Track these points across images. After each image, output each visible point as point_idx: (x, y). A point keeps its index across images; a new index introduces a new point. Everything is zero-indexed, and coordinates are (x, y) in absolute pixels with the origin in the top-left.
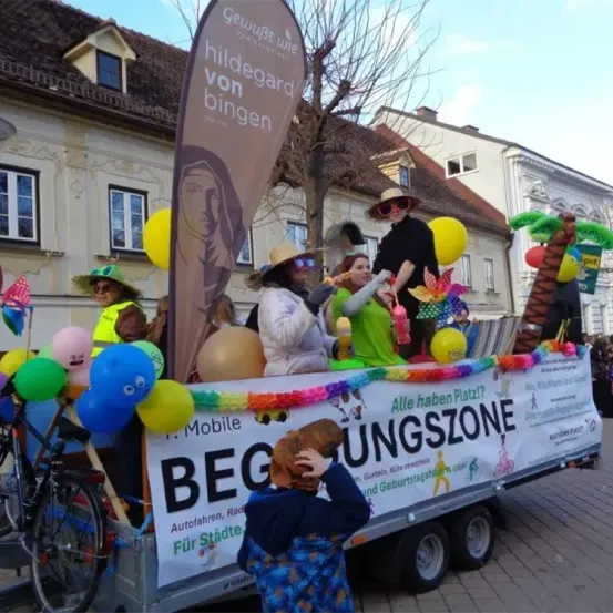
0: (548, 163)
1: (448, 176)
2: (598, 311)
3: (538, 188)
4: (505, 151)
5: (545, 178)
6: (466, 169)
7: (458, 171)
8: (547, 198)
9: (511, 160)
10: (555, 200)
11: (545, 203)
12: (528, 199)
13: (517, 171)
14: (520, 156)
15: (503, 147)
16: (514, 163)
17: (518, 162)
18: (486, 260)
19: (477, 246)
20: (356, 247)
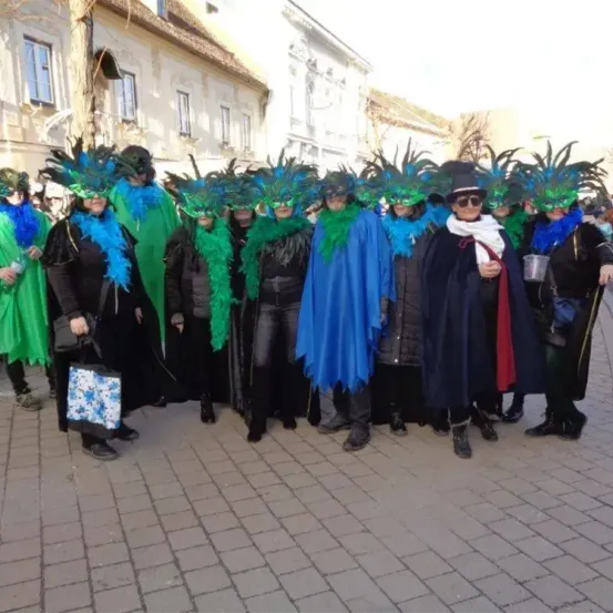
3: (296, 44)
5: (303, 34)
8: (303, 57)
10: (310, 61)
11: (302, 62)
12: (287, 55)
18: (245, 116)
19: (236, 98)
20: (110, 82)
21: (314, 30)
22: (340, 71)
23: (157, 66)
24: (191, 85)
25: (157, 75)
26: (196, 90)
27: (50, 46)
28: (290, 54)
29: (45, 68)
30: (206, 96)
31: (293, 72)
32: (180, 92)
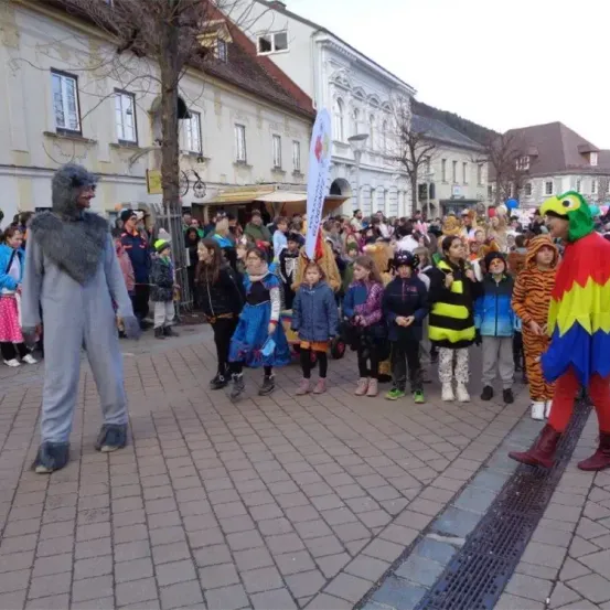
0: (352, 52)
1: (259, 54)
2: (382, 195)
3: (342, 76)
4: (314, 34)
5: (348, 65)
6: (277, 48)
7: (269, 49)
8: (348, 86)
9: (320, 45)
10: (355, 88)
11: (346, 90)
12: (332, 86)
13: (324, 56)
14: (327, 41)
15: (314, 30)
16: (323, 47)
17: (326, 48)
18: (295, 142)
19: (287, 128)
20: (180, 121)
21: (358, 61)
22: (383, 97)
23: (219, 104)
24: (247, 120)
25: (218, 113)
26: (251, 123)
27: (132, 95)
28: (336, 86)
29: (129, 113)
30: (260, 127)
31: (340, 101)
32: (237, 125)
